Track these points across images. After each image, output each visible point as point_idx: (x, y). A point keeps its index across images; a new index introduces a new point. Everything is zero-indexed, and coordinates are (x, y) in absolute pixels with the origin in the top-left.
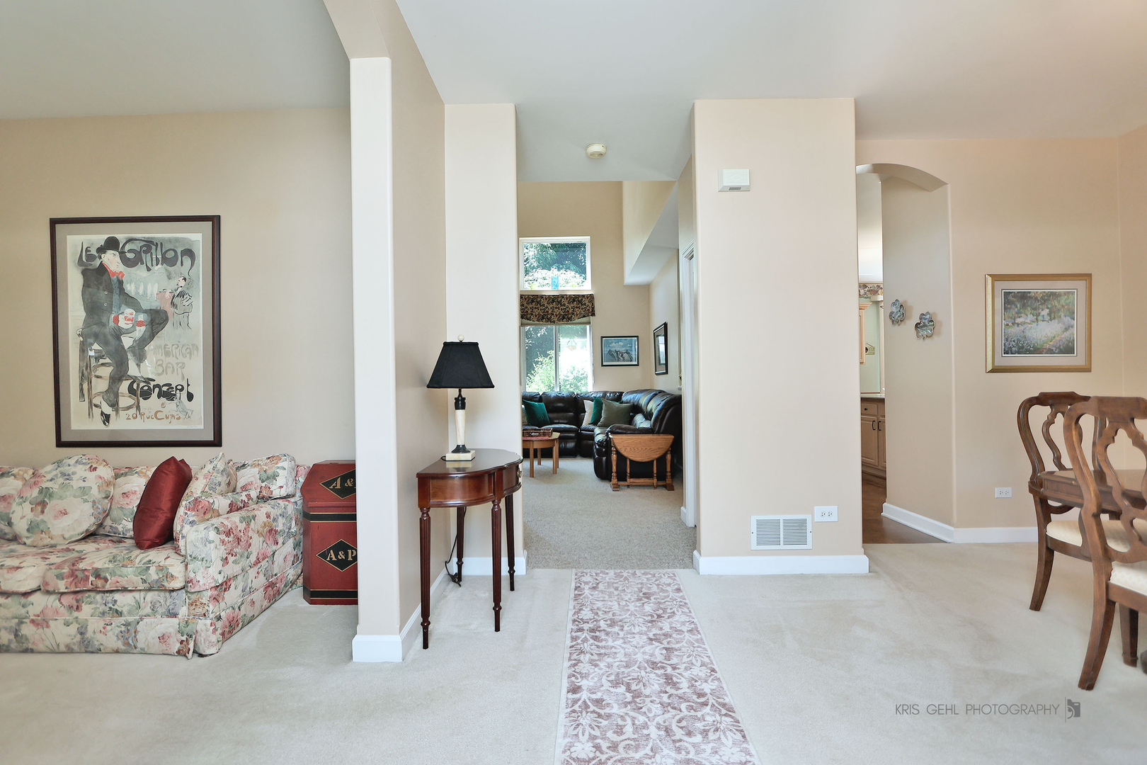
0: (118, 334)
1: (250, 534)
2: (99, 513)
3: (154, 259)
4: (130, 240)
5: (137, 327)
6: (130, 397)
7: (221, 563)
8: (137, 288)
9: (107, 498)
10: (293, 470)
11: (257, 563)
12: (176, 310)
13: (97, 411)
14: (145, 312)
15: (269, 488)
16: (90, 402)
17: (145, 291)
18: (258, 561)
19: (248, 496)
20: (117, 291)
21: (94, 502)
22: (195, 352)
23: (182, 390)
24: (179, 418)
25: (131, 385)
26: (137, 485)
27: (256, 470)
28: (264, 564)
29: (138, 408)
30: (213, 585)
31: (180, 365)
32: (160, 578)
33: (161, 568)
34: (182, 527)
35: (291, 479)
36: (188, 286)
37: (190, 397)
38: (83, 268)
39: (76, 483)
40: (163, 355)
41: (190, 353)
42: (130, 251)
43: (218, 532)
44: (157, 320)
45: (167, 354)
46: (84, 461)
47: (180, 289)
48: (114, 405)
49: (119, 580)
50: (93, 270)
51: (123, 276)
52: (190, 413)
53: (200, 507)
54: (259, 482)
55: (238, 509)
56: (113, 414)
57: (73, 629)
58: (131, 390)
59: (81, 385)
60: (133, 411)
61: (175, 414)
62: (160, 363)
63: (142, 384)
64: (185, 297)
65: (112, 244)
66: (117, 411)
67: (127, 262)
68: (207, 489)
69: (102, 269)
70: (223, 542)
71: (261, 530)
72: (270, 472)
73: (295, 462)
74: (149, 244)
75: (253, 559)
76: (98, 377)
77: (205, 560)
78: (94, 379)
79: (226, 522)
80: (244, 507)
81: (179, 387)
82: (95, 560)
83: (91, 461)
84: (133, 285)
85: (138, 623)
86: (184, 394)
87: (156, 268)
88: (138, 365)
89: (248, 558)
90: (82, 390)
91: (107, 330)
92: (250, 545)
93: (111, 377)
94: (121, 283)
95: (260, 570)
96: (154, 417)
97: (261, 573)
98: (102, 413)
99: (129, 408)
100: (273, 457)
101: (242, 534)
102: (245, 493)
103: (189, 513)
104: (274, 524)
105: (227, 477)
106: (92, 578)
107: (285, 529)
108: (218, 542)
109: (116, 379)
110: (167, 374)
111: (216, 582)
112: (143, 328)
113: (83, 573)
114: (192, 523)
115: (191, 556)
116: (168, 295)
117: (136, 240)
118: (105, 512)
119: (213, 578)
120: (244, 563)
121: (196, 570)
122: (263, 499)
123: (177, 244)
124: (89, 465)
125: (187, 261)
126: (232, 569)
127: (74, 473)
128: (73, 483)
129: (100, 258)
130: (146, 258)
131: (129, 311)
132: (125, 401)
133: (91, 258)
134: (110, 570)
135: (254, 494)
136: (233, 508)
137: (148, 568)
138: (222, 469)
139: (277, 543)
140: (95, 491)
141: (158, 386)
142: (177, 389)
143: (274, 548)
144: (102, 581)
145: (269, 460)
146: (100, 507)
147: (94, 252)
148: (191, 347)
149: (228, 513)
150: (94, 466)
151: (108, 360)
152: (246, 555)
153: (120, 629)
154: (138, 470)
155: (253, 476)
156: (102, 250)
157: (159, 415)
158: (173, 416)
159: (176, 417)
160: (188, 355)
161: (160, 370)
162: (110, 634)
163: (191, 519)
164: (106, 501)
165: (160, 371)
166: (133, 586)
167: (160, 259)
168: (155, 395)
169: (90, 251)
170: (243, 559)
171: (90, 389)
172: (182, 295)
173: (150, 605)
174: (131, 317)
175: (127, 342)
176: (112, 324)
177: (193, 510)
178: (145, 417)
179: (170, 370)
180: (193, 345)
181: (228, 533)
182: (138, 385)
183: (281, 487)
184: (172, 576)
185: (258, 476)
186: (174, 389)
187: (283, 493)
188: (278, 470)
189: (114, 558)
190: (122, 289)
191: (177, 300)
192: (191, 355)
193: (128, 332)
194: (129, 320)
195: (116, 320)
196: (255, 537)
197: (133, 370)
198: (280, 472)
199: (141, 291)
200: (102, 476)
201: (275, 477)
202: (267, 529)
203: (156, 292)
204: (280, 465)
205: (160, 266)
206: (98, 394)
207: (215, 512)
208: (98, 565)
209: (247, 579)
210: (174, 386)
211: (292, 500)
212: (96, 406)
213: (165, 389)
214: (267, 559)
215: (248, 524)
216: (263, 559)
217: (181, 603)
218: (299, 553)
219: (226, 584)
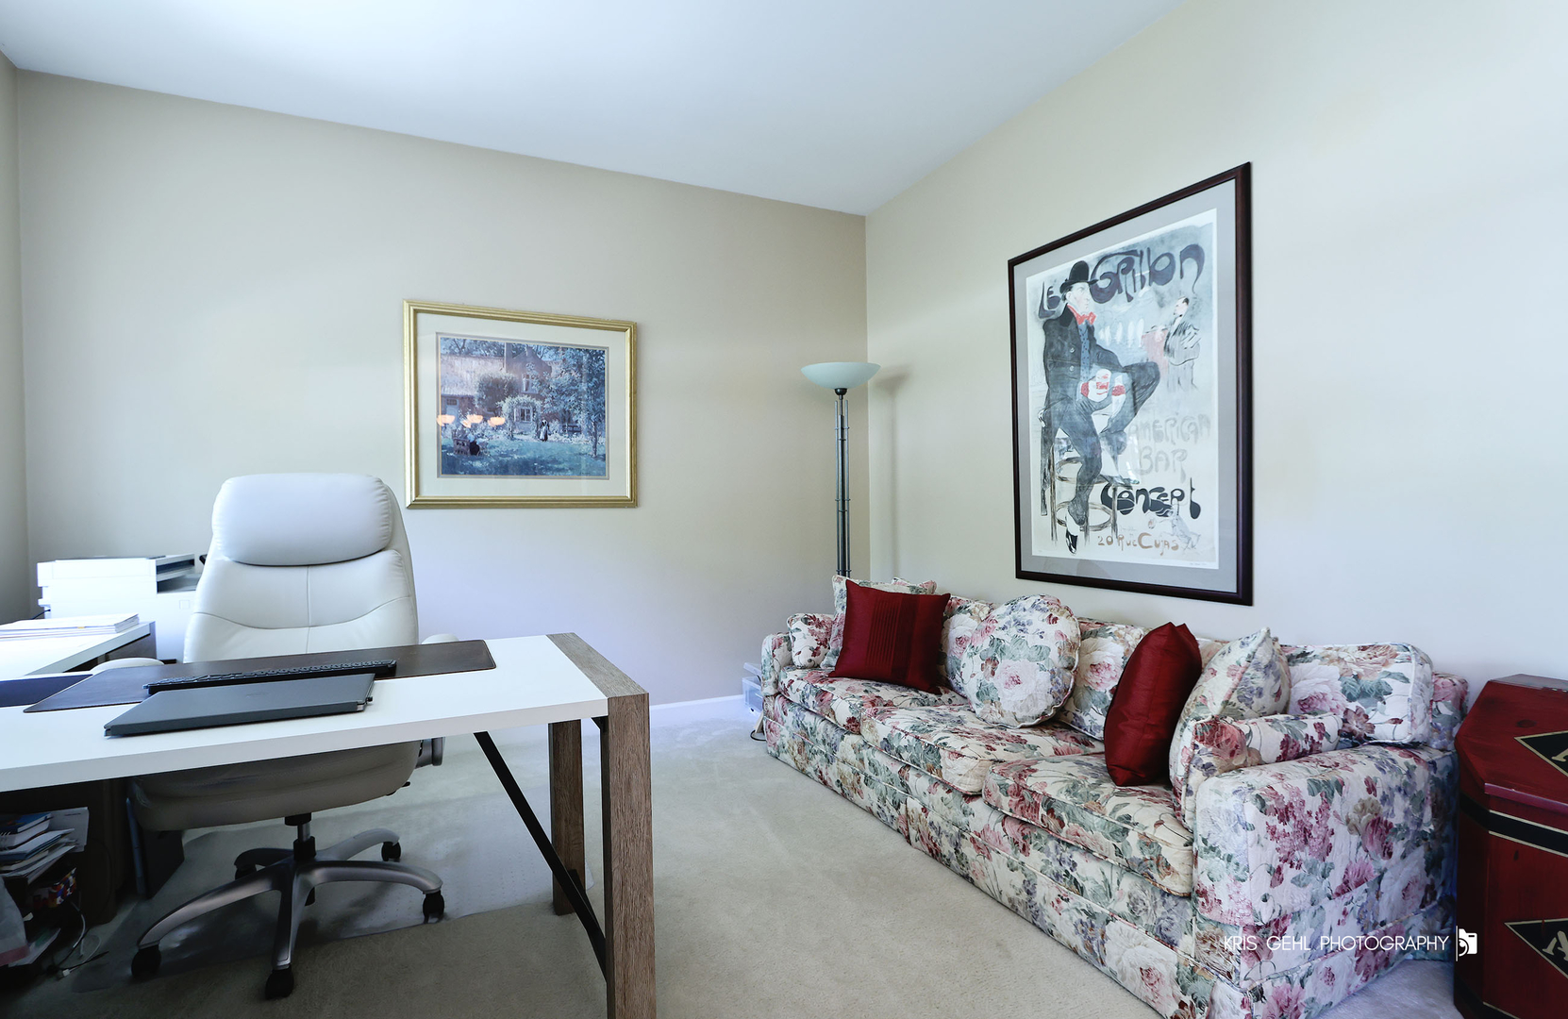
0: (1088, 408)
1: (1332, 823)
2: (1059, 691)
3: (1138, 279)
4: (1102, 260)
5: (1113, 397)
6: (1104, 509)
7: (1268, 878)
8: (1113, 334)
9: (1069, 668)
10: (1427, 684)
11: (1344, 892)
12: (1171, 359)
13: (1061, 530)
14: (1127, 369)
15: (1367, 717)
16: (1054, 517)
17: (1125, 338)
18: (1345, 889)
19: (1319, 727)
20: (1086, 344)
21: (1053, 671)
22: (1205, 429)
23: (1180, 498)
24: (1176, 548)
25: (1106, 489)
26: (1112, 654)
27: (1334, 670)
28: (1358, 893)
29: (1114, 526)
30: (1250, 921)
31: (1179, 454)
32: (1146, 860)
33: (1147, 843)
34: (1188, 771)
35: (1421, 707)
36: (1191, 313)
37: (1195, 510)
38: (1045, 319)
39: (1032, 640)
40: (1152, 439)
41: (1196, 432)
42: (1103, 277)
43: (1263, 808)
44: (1142, 381)
45: (1158, 436)
46: (1042, 606)
47: (1179, 321)
48: (1082, 521)
49: (1080, 832)
50: (1056, 319)
51: (1093, 320)
52: (1194, 539)
53: (1224, 739)
54: (1342, 699)
55: (1300, 755)
56: (1081, 535)
57: (1018, 879)
58: (1106, 500)
59: (1043, 491)
60: (1108, 531)
61: (1169, 539)
62: (1146, 452)
63: (1120, 490)
64: (1187, 332)
65: (1080, 272)
66: (1086, 530)
67: (1100, 296)
68: (1234, 699)
69: (1068, 315)
70: (1273, 833)
71: (1354, 817)
72: (1368, 681)
73: (1431, 667)
74: (1130, 256)
75: (1336, 880)
76: (1062, 479)
77: (1233, 860)
78: (1058, 483)
79: (1279, 788)
80: (1311, 752)
81: (1177, 494)
82: (1049, 781)
83: (1051, 606)
84: (1108, 328)
85: (1108, 922)
86: (1185, 506)
87: (1141, 293)
88: (1114, 458)
89: (1324, 877)
90: (1044, 498)
91: (1074, 407)
92: (1330, 848)
93: (1079, 480)
94: (1091, 330)
95: (1349, 907)
96: (1136, 543)
97: (1351, 915)
98: (1068, 534)
99: (1102, 527)
100: (1375, 647)
101: (1313, 821)
102: (1311, 720)
103: (1201, 746)
104: (1385, 809)
105: (1276, 681)
106: (1042, 811)
107: (1409, 824)
108: (1262, 829)
109: (1086, 481)
110: (1157, 471)
111: (1257, 916)
112: (1122, 398)
113: (1032, 795)
114: (1208, 770)
115: (1205, 841)
116: (1159, 336)
117: (1111, 255)
118: (1066, 691)
119: (1250, 906)
120: (1315, 885)
121: (1215, 875)
122: (1353, 739)
123: (1173, 243)
124: (1048, 614)
125: (1191, 266)
126: (1290, 896)
127: (1030, 623)
128: (1028, 637)
129: (1065, 299)
130: (1126, 281)
131: (1102, 374)
132: (1097, 515)
133: (1053, 302)
134: (1067, 809)
135: (1332, 724)
136: (1291, 751)
137: (1125, 831)
138: (1265, 662)
139: (1390, 855)
140: (1054, 655)
141: (1143, 491)
142: (1173, 497)
143: (1383, 863)
144: (1057, 822)
145: (1364, 654)
146: (1060, 681)
147: (1057, 293)
148: (1197, 421)
149: (1279, 760)
150: (1054, 615)
151: (1074, 454)
152: (1320, 867)
153: (1080, 917)
154: (1113, 629)
155: (1326, 683)
156: (1066, 287)
157: (1145, 541)
158: (1167, 544)
159: (1172, 545)
160: (1192, 436)
161: (1147, 464)
162: (1065, 915)
163: (1206, 760)
164: (1068, 673)
165: (1146, 467)
166: (1101, 852)
167: (1147, 277)
168: (1138, 506)
169: (1052, 292)
170: (1313, 878)
171: (1053, 497)
172: (1181, 330)
173: (1127, 900)
174: (1104, 382)
175: (1100, 422)
176: (1080, 397)
177: (1210, 742)
178: (1125, 544)
179: (1162, 464)
180: (1201, 417)
181: (1284, 815)
182: (1115, 490)
183: (1397, 721)
184: (1168, 866)
185: (1338, 685)
186: (1169, 497)
187: (1403, 734)
188: (1389, 681)
189: (1074, 787)
190: (1092, 339)
191: (1174, 342)
192: (1197, 433)
193: (1101, 406)
194: (1102, 387)
195: (1086, 390)
196: (1342, 830)
197: (1108, 468)
198: (1395, 685)
199: (1119, 337)
200: (1064, 633)
201: (1380, 693)
202: (1366, 818)
203: (1140, 333)
204: (1394, 668)
205: (1146, 288)
206: (1062, 505)
207: (1253, 755)
208: (1052, 791)
209: (1321, 923)
210: (1168, 491)
211: (1424, 756)
212: (1060, 522)
213: (1154, 496)
214: (1365, 886)
215: (1327, 802)
216: (1358, 884)
217: (1184, 925)
218: (1438, 882)
219: (1277, 925)
